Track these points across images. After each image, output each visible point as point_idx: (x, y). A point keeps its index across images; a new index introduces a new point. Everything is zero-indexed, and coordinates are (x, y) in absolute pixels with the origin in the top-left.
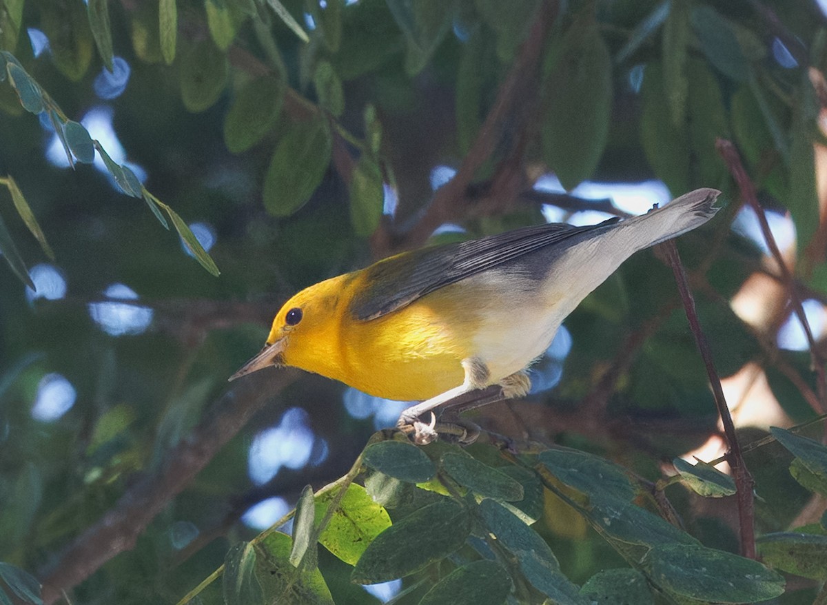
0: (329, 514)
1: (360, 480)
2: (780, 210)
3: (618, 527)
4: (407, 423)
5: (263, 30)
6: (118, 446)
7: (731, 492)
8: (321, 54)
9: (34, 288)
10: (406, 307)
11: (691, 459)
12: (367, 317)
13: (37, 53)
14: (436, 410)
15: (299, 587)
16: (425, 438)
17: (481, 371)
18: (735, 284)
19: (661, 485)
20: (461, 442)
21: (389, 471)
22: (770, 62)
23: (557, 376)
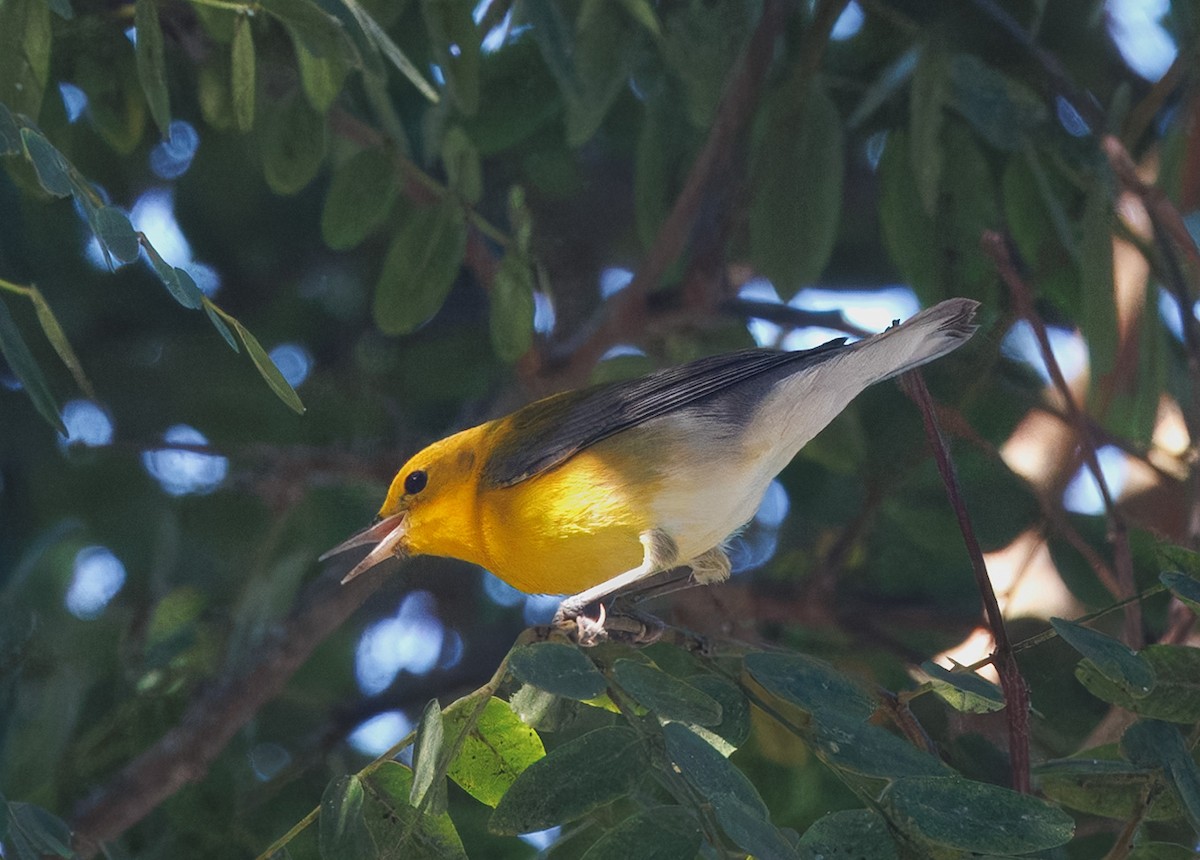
0: (461, 738)
1: (504, 692)
2: (1067, 325)
3: (847, 754)
4: (567, 618)
5: (375, 85)
6: (182, 642)
7: (1000, 706)
8: (453, 119)
9: (67, 435)
10: (561, 465)
11: (945, 662)
12: (509, 480)
13: (74, 117)
14: (605, 600)
15: (421, 837)
16: (592, 638)
17: (666, 546)
18: (1007, 426)
19: (905, 697)
20: (638, 643)
21: (541, 682)
22: (1054, 128)
23: (769, 549)
